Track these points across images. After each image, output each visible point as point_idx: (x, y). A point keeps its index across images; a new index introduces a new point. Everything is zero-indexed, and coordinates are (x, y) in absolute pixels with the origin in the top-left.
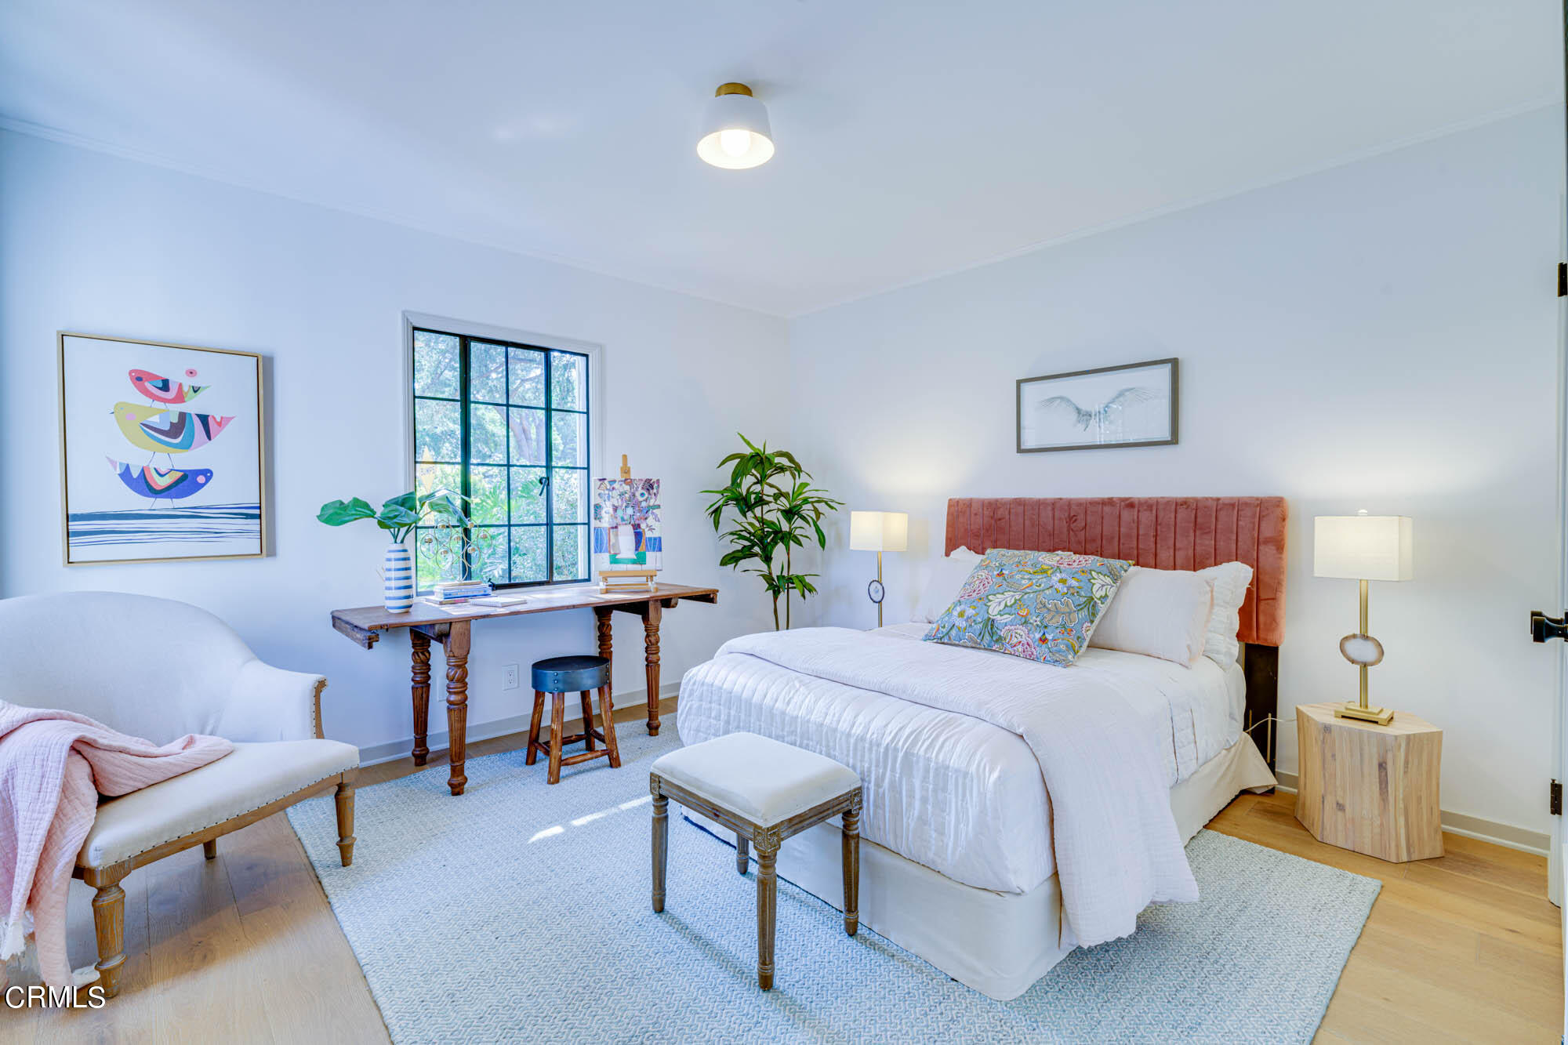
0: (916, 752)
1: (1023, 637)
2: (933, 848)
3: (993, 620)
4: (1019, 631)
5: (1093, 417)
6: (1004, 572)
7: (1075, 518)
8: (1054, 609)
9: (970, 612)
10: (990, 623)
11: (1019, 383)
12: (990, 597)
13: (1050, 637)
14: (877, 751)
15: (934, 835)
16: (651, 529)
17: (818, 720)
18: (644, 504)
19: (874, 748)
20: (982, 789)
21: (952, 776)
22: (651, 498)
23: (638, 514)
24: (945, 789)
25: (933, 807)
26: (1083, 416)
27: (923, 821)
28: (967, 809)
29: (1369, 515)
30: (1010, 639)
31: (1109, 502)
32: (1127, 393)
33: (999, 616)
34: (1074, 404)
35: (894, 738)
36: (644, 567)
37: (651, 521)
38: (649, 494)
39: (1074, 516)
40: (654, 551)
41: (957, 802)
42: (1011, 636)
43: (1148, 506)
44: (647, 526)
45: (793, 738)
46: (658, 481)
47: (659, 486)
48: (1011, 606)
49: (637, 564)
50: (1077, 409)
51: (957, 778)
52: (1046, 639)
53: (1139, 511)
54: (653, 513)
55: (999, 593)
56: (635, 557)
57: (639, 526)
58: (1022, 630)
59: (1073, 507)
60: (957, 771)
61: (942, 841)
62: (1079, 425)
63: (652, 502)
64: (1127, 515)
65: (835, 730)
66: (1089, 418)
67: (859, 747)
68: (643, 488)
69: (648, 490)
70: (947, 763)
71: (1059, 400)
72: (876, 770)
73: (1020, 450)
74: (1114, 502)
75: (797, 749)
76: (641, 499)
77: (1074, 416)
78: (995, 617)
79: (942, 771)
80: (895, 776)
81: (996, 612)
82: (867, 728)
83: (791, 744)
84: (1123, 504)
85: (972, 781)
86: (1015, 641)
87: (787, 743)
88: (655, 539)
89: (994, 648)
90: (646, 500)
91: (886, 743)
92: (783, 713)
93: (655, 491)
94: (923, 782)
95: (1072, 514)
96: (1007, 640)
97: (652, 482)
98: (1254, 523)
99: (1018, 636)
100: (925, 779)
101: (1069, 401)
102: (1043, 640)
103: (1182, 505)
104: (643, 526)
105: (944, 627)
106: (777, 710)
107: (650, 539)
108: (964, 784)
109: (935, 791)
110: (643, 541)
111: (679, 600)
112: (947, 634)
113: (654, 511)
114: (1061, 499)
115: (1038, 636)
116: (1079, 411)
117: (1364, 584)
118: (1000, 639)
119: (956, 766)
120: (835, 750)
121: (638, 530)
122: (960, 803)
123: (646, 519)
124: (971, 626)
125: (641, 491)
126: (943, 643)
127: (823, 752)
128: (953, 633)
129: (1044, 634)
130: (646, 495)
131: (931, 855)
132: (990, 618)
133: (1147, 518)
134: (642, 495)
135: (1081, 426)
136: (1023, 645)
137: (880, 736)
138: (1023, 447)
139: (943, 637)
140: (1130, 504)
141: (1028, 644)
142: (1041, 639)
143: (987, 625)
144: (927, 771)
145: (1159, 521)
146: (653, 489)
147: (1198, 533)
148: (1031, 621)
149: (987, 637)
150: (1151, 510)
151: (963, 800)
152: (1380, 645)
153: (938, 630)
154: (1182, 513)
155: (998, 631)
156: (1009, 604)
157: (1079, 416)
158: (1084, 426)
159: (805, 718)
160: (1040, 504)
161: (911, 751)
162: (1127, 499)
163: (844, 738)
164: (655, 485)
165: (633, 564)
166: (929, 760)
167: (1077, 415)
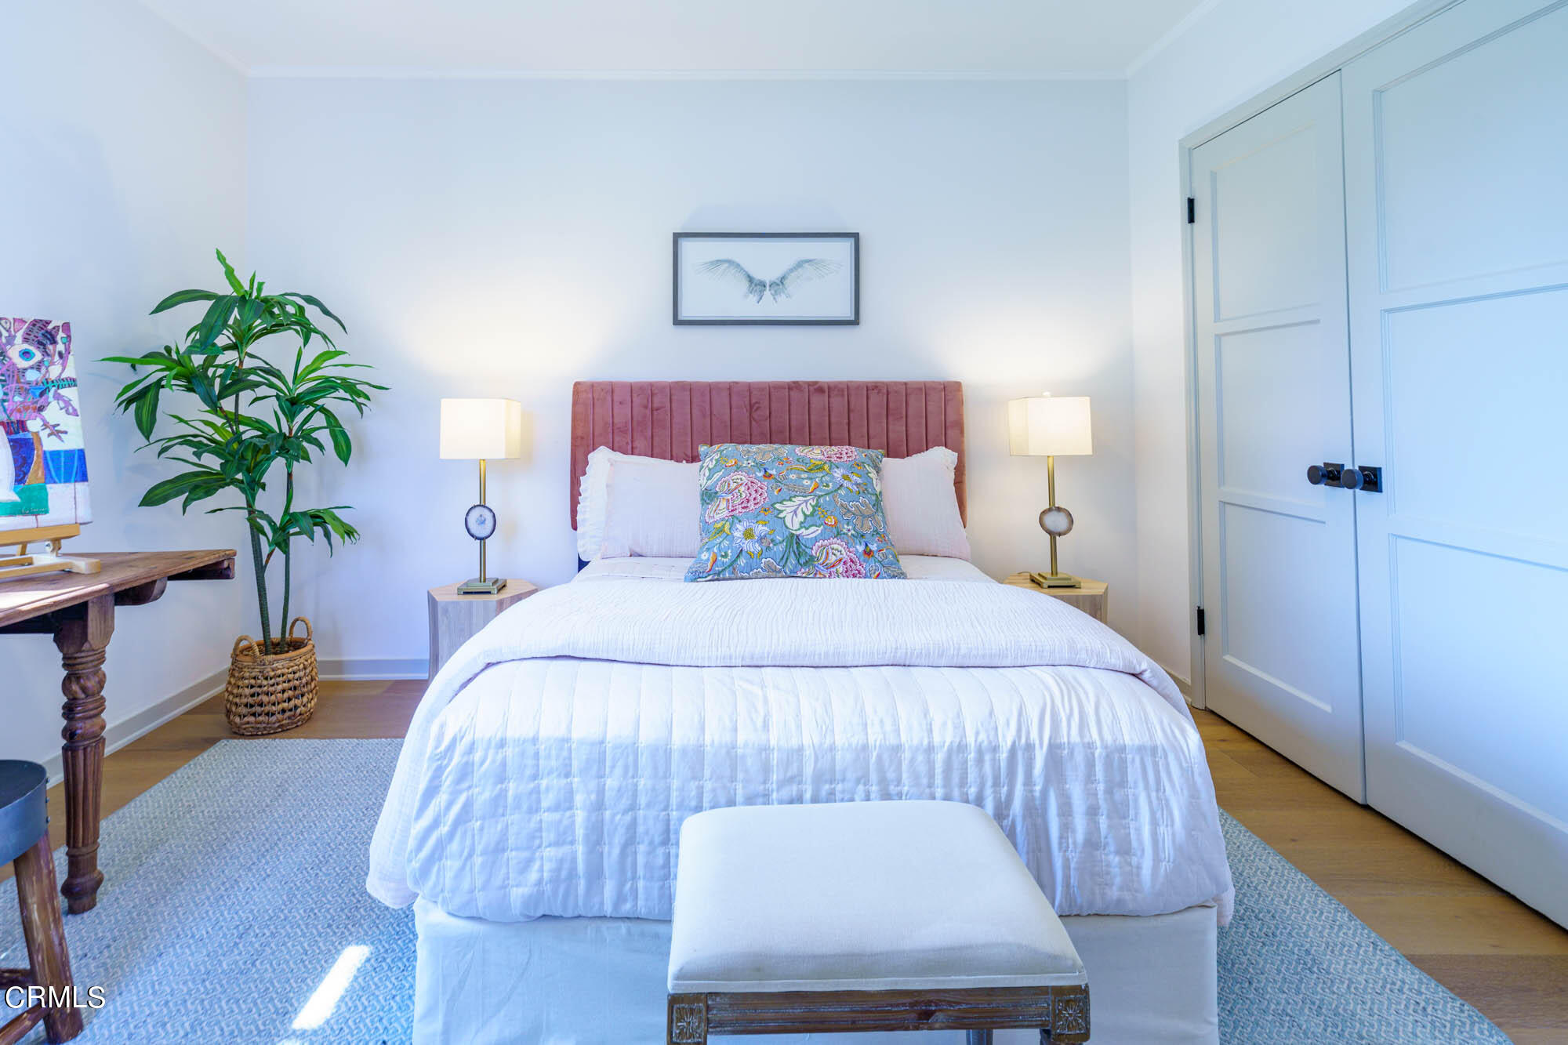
0: (1066, 740)
1: (843, 551)
2: (1118, 880)
3: (797, 537)
4: (835, 546)
5: (768, 288)
6: (769, 472)
7: (757, 405)
8: (858, 513)
9: (761, 529)
10: (794, 540)
11: (677, 237)
12: (777, 506)
13: (874, 547)
14: (993, 760)
15: (1115, 860)
16: (56, 432)
17: (854, 741)
18: (32, 376)
19: (987, 757)
20: (1184, 765)
21: (1133, 760)
22: (52, 363)
23: (17, 399)
24: (1123, 783)
25: (1109, 817)
26: (756, 285)
27: (1092, 844)
28: (1167, 801)
29: (1052, 396)
30: (827, 558)
31: (794, 386)
32: (806, 265)
33: (803, 530)
34: (746, 272)
35: (1019, 730)
36: (44, 520)
37: (54, 413)
38: (46, 353)
39: (756, 403)
40: (67, 481)
41: (1149, 797)
42: (827, 553)
43: (838, 390)
44: (46, 425)
45: (795, 788)
46: (66, 327)
47: (69, 337)
48: (812, 514)
49: (24, 514)
50: (749, 276)
51: (1142, 760)
52: (871, 551)
53: (829, 397)
54: (58, 397)
55: (785, 500)
56: (15, 498)
57: (22, 425)
58: (838, 545)
59: (754, 392)
60: (1141, 749)
61: (1130, 864)
62: (751, 296)
63: (54, 372)
64: (818, 401)
65: (897, 749)
66: (763, 288)
67: (956, 765)
68: (26, 340)
69: (40, 343)
70: (1122, 742)
71: (726, 265)
72: (995, 792)
73: (677, 322)
74: (799, 385)
75: (807, 808)
76: (22, 364)
77: (745, 284)
78: (798, 532)
79: (1116, 756)
80: (1032, 791)
81: (796, 526)
82: (960, 727)
83: (791, 802)
84: (812, 388)
85: (1166, 757)
86: (833, 559)
87: (781, 802)
88: (69, 454)
89: (799, 575)
90: (38, 367)
91: (1009, 743)
92: (765, 749)
93: (60, 347)
94: (1086, 784)
95: (753, 401)
96: (821, 561)
97: (50, 327)
98: (941, 407)
99: (836, 552)
100: (1090, 778)
101: (738, 265)
102: (868, 553)
103: (873, 389)
104: (34, 425)
105: (726, 556)
106: (746, 745)
107: (53, 453)
108: (1156, 765)
109: (1109, 792)
110: (36, 457)
111: (169, 583)
112: (731, 565)
113: (62, 392)
114: (737, 383)
115: (861, 549)
116: (751, 279)
117: (1051, 460)
118: (812, 559)
119: (1137, 742)
120: (899, 782)
121: (21, 435)
122: (1154, 794)
123: (41, 409)
124: (768, 548)
125: (19, 345)
126: (724, 579)
127: (873, 796)
128: (742, 562)
129: (866, 545)
130: (38, 356)
131: (1114, 893)
132: (793, 534)
133: (839, 404)
134: (26, 354)
135: (753, 298)
136: (845, 563)
137: (992, 733)
138: (680, 318)
139: (723, 570)
140: (818, 388)
141: (852, 561)
142: (865, 552)
143: (791, 543)
144: (1090, 764)
145: (852, 407)
146: (54, 342)
147: (890, 418)
148: (845, 531)
149: (793, 560)
150: (843, 395)
151: (1158, 790)
152: (1070, 515)
153: (715, 562)
154: (873, 395)
155: (808, 551)
156: (808, 513)
157: (750, 286)
158: (756, 298)
159: (821, 744)
160: (711, 389)
161: (1058, 741)
162: (816, 383)
163: (920, 758)
164: (61, 335)
165: (12, 514)
166: (1090, 746)
167: (747, 284)
